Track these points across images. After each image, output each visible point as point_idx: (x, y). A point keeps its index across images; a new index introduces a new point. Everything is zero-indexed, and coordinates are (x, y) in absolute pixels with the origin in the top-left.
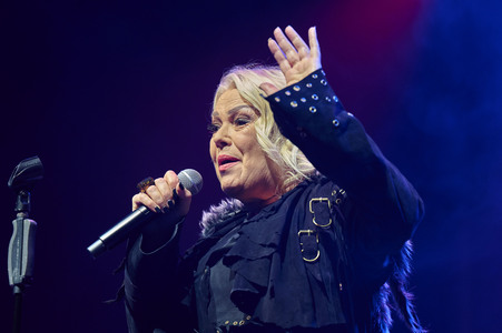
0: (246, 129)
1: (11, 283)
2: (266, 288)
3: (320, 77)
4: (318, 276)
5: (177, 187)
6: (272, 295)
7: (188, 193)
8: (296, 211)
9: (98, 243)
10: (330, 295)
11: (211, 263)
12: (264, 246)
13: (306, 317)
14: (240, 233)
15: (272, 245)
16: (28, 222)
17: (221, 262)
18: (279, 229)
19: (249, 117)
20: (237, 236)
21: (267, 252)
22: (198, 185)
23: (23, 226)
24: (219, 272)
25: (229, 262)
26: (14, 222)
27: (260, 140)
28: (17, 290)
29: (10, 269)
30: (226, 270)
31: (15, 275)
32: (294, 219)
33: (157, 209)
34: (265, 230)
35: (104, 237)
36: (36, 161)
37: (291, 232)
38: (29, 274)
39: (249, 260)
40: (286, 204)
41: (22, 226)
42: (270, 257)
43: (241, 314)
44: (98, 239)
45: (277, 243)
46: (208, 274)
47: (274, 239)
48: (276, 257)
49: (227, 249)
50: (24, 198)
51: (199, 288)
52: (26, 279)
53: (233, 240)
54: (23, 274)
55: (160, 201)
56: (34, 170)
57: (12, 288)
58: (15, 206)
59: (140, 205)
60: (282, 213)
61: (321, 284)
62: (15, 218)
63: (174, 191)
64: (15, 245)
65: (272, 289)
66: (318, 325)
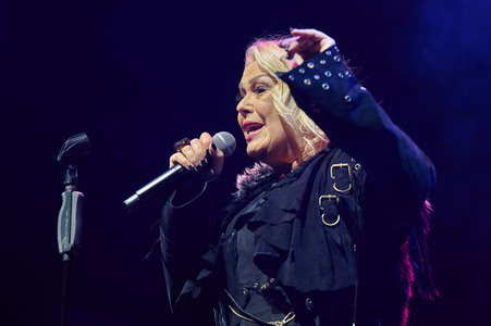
0: (265, 95)
1: (61, 251)
2: (288, 252)
3: (334, 53)
4: (338, 240)
5: (210, 148)
6: (293, 260)
7: (220, 154)
8: (318, 177)
9: (134, 197)
10: (350, 257)
11: (238, 227)
12: (286, 211)
13: (324, 281)
14: (265, 199)
15: (292, 211)
16: (76, 194)
17: (246, 227)
18: (300, 195)
19: (267, 85)
20: (262, 201)
21: (288, 217)
22: (231, 147)
23: (72, 198)
24: (244, 236)
25: (253, 227)
26: (63, 194)
27: (276, 106)
28: (66, 257)
29: (59, 238)
30: (252, 235)
31: (64, 243)
32: (316, 185)
33: (190, 167)
34: (286, 196)
35: (140, 192)
36: (83, 137)
37: (312, 197)
38: (77, 243)
39: (272, 225)
40: (308, 171)
41: (70, 198)
42: (291, 222)
43: (265, 277)
44: (134, 193)
45: (298, 208)
46: (235, 238)
47: (295, 205)
48: (297, 222)
49: (251, 215)
50: (72, 172)
51: (227, 250)
52: (74, 247)
53: (259, 205)
54: (72, 242)
55: (194, 159)
56: (81, 145)
57: (62, 255)
58: (64, 179)
59: (176, 163)
60: (303, 180)
61: (341, 248)
62: (65, 190)
63: (207, 151)
64: (64, 216)
65: (293, 253)
66: (337, 287)
